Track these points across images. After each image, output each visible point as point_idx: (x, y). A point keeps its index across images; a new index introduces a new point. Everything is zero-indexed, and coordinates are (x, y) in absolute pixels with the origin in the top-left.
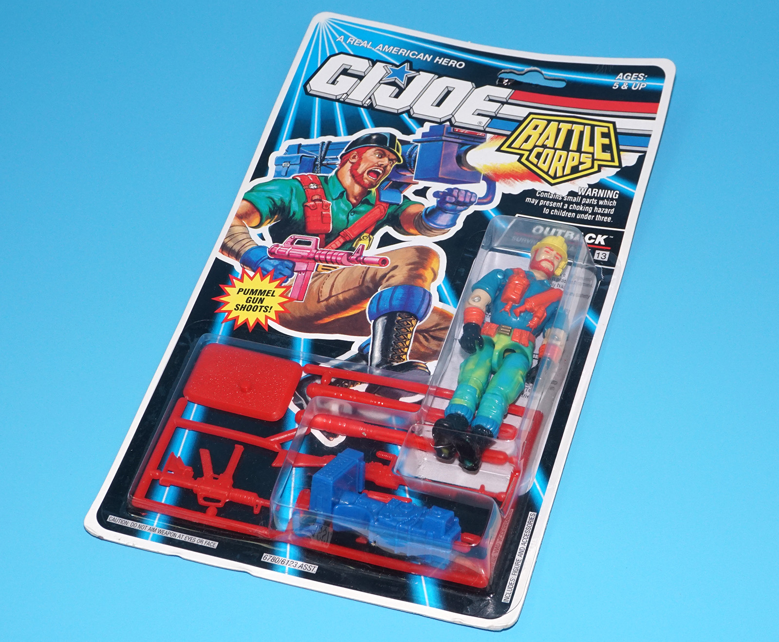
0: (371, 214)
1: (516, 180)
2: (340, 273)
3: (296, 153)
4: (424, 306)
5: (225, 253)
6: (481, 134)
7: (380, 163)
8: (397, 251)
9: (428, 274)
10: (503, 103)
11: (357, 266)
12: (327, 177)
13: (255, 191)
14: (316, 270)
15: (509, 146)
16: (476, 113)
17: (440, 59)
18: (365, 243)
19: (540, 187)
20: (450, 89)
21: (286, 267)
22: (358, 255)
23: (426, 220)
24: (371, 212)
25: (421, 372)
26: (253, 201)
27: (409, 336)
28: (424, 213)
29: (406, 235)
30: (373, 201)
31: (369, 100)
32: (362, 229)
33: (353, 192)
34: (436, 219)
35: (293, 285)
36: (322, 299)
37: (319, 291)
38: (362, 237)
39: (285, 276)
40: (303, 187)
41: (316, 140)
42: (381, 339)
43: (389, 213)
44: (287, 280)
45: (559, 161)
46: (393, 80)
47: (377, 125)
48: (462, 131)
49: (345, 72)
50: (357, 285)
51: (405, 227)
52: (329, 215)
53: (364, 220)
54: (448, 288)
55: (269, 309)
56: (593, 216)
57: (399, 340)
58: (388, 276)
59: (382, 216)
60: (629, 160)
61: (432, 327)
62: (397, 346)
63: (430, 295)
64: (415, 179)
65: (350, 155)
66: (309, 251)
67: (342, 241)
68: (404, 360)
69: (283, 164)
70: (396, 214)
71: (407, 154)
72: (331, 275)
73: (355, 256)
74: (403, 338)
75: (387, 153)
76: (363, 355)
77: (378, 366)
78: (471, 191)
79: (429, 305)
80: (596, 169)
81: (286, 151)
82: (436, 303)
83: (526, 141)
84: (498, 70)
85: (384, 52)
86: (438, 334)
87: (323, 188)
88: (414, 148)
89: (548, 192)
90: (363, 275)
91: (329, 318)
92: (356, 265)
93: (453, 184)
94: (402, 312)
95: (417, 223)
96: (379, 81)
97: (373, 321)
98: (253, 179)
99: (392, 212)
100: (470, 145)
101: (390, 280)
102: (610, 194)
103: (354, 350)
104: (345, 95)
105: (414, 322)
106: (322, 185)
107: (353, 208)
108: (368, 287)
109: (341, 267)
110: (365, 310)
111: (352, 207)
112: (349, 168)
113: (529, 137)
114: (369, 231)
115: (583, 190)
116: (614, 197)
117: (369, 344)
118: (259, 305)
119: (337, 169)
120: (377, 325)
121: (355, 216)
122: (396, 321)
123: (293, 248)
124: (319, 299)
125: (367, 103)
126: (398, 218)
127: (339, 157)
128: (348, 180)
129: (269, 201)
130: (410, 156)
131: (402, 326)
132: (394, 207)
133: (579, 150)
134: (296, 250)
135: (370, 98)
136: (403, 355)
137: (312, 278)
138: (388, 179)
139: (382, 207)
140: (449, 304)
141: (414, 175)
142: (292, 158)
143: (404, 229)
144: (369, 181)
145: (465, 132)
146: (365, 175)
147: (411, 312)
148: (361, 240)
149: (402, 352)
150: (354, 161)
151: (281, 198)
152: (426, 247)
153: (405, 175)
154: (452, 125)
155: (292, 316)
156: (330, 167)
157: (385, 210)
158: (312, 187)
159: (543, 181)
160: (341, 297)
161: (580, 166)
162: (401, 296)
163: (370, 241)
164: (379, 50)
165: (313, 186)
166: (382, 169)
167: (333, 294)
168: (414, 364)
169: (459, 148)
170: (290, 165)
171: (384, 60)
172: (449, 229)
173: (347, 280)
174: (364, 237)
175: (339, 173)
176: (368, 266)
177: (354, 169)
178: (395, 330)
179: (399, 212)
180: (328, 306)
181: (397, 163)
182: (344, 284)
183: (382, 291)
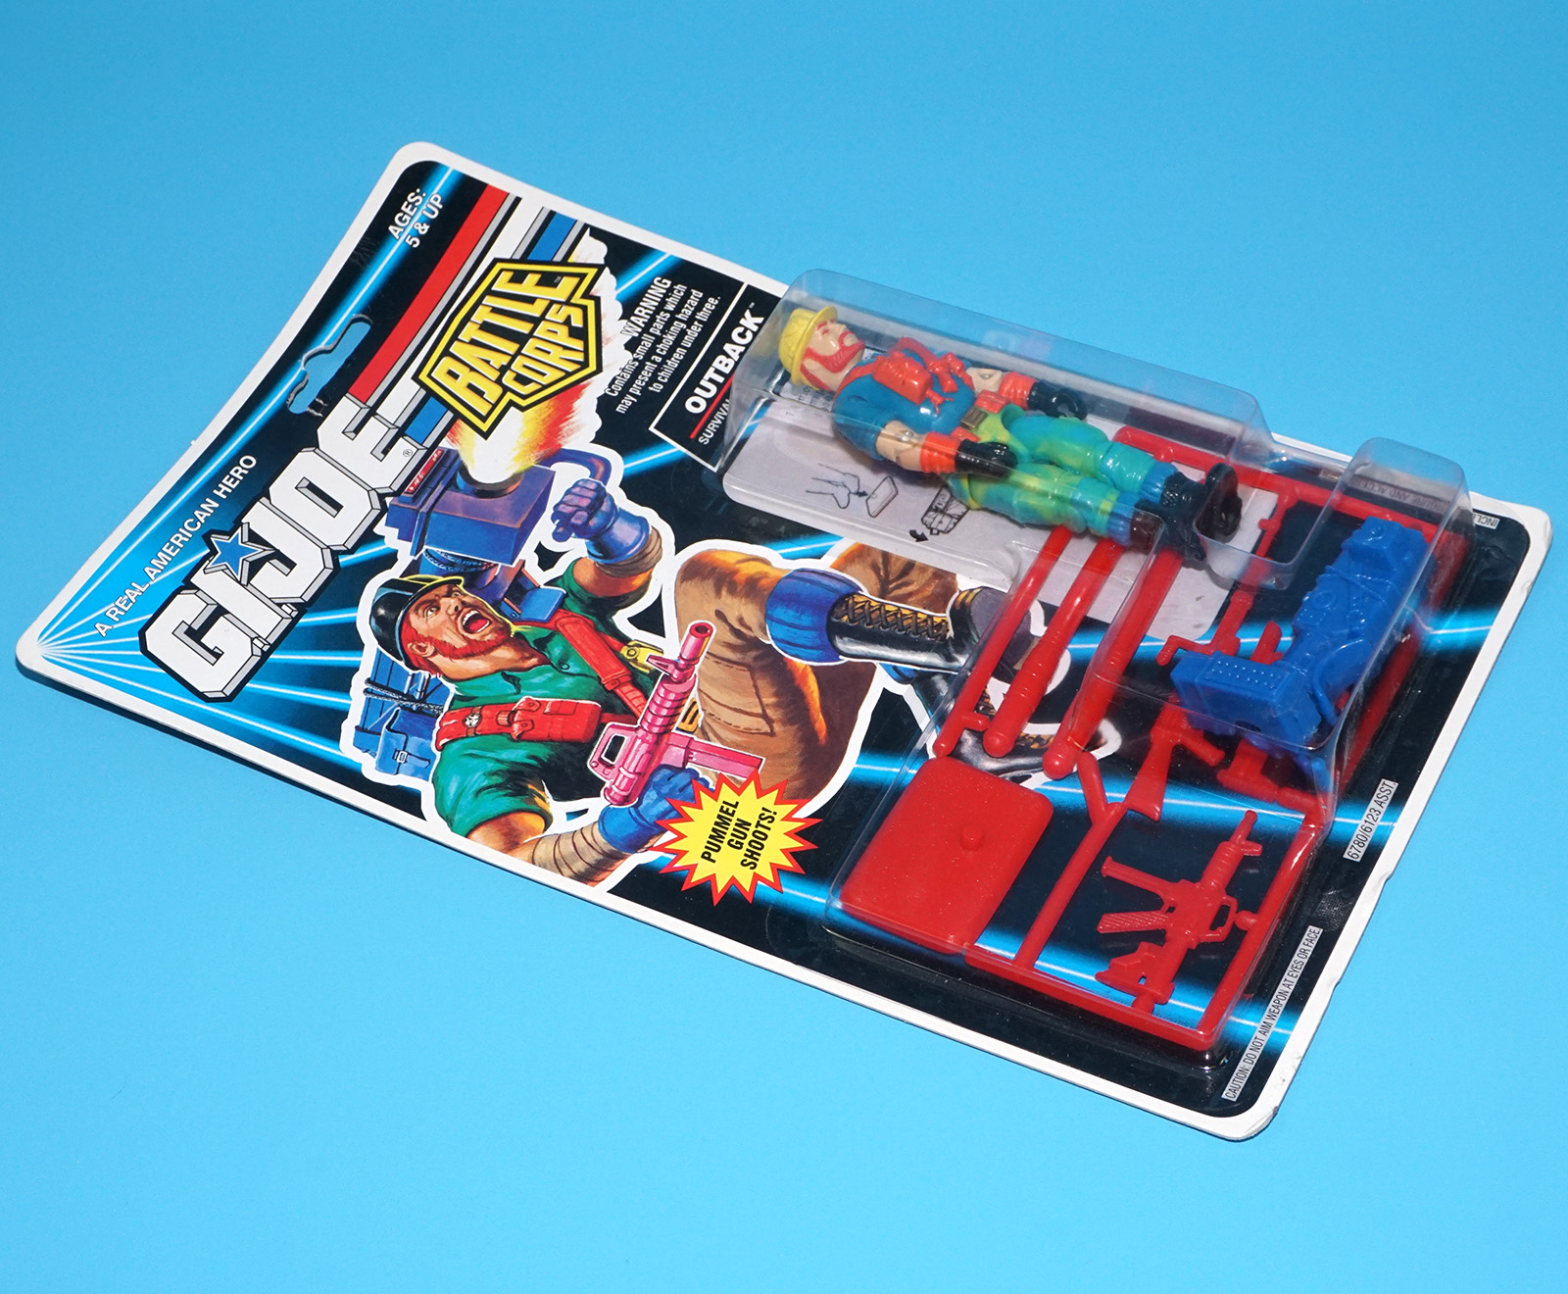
0: (575, 638)
1: (568, 419)
2: (709, 697)
3: (378, 738)
4: (825, 581)
5: (601, 876)
6: (435, 455)
7: (451, 611)
9: (750, 569)
10: (372, 414)
11: (699, 671)
12: (456, 697)
13: (454, 815)
14: (692, 733)
15: (483, 418)
16: (380, 456)
17: (219, 489)
18: (643, 656)
19: (598, 387)
20: (305, 485)
21: (669, 779)
22: (671, 666)
23: (619, 559)
24: (571, 639)
25: (978, 599)
26: (477, 821)
27: (889, 608)
28: (599, 560)
29: (645, 591)
30: (544, 633)
31: (284, 607)
32: (608, 656)
33: (511, 660)
34: (621, 544)
35: (719, 772)
36: (767, 729)
37: (746, 732)
38: (629, 658)
39: (691, 782)
40: (467, 737)
41: (356, 701)
42: (888, 648)
43: (583, 612)
44: (703, 780)
45: (549, 353)
46: (246, 565)
47: (353, 602)
48: (416, 480)
49: (196, 634)
50: (747, 674)
51: (624, 591)
52: (553, 703)
53: (588, 651)
54: (789, 544)
55: (767, 814)
56: (696, 323)
57: (896, 624)
58: (738, 627)
60: (593, 251)
61: (878, 574)
63: (802, 571)
64: (511, 564)
65: (414, 654)
66: (639, 741)
67: (627, 688)
68: (944, 621)
69: (399, 761)
71: (444, 568)
72: (709, 711)
73: (673, 671)
74: (893, 617)
77: (948, 658)
78: (571, 486)
79: (824, 574)
81: (366, 752)
83: (480, 393)
84: (283, 410)
85: (166, 568)
86: (895, 568)
87: (483, 706)
88: (431, 556)
89: (615, 379)
90: (726, 663)
91: (814, 721)
92: (695, 672)
93: (544, 510)
94: (831, 613)
95: (620, 572)
96: (242, 585)
97: (841, 657)
98: (419, 815)
99: (581, 607)
100: (456, 474)
101: (748, 624)
102: (658, 290)
103: (906, 692)
104: (256, 641)
105: (858, 599)
106: (474, 707)
107: (552, 664)
108: (756, 659)
109: (694, 694)
110: (812, 667)
111: (549, 666)
112: (447, 659)
113: (471, 387)
114: (616, 646)
115: (629, 329)
116: (668, 286)
117: (895, 668)
118: (752, 828)
119: (441, 679)
121: (571, 664)
122: (850, 624)
123: (622, 766)
124: (764, 734)
125: (289, 611)
126: (600, 599)
127: (411, 672)
129: (484, 795)
130: (452, 564)
131: (865, 616)
132: (569, 602)
133: (536, 321)
134: (628, 761)
135: (280, 605)
136: (933, 622)
137: (709, 740)
138: (496, 605)
139: (564, 620)
140: (831, 546)
141: (500, 564)
142: (387, 745)
143: (629, 594)
144: (490, 632)
145: (421, 477)
146: (472, 637)
147: (834, 600)
148: (635, 660)
149: (925, 621)
150: (430, 650)
151: (484, 774)
153: (495, 577)
154: (395, 494)
155: (795, 778)
156: (432, 690)
157: (573, 616)
158: (474, 723)
159: (585, 382)
160: (769, 700)
161: (573, 324)
162: (791, 612)
163: (641, 646)
164: (160, 575)
165: (474, 721)
166: (465, 610)
168: (958, 608)
169: (457, 488)
170: (404, 750)
171: (189, 571)
172: (651, 529)
173: (729, 688)
174: (628, 654)
175: (452, 676)
176: (705, 653)
177: (452, 653)
178: (871, 627)
179: (585, 596)
180: (788, 721)
181: (461, 586)
182: (739, 693)
183: (773, 638)
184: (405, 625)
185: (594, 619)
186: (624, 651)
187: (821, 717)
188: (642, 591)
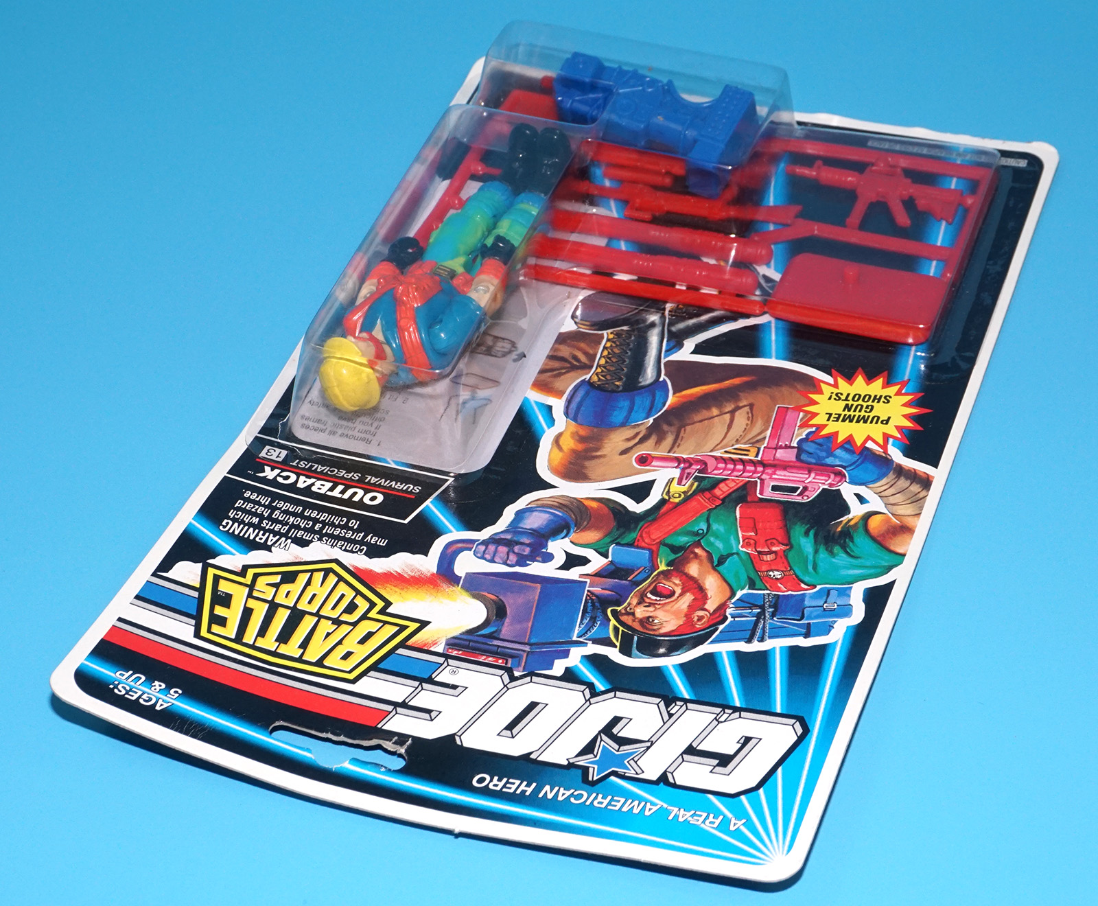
0: (666, 531)
2: (717, 445)
3: (813, 623)
4: (577, 399)
6: (455, 653)
7: (651, 609)
8: (621, 476)
9: (568, 443)
10: (404, 705)
11: (689, 454)
12: (750, 588)
13: (884, 566)
15: (403, 628)
16: (459, 690)
17: (524, 792)
18: (678, 488)
19: (359, 561)
20: (508, 733)
21: (811, 454)
22: (688, 471)
23: (569, 520)
24: (669, 533)
26: (885, 552)
27: (603, 361)
28: (572, 530)
29: (604, 498)
30: (663, 550)
31: (672, 712)
32: (682, 508)
33: (701, 563)
34: (550, 520)
35: (797, 428)
36: (747, 409)
37: (752, 419)
38: (683, 496)
39: (812, 441)
40: (795, 574)
41: (776, 645)
42: (647, 358)
43: (634, 532)
44: (807, 435)
45: (314, 595)
46: (622, 748)
47: (658, 671)
48: (490, 660)
49: (724, 760)
50: (688, 428)
51: (606, 510)
52: (742, 531)
54: (537, 425)
55: (834, 396)
56: (274, 504)
57: (619, 356)
58: (637, 440)
59: (647, 527)
60: (187, 571)
61: (565, 373)
62: (623, 349)
63: (567, 414)
64: (586, 582)
66: (774, 476)
67: (717, 492)
68: (611, 333)
69: (836, 607)
70: (622, 530)
71: (599, 623)
72: (734, 442)
74: (612, 359)
75: (637, 626)
76: (677, 340)
77: (653, 325)
78: (484, 561)
79: (569, 402)
80: (251, 572)
81: (833, 627)
82: (558, 405)
83: (370, 635)
84: (403, 772)
85: (640, 799)
86: (557, 365)
87: (757, 571)
88: (586, 633)
89: (345, 550)
90: (679, 441)
91: (733, 384)
92: (692, 456)
94: (613, 391)
95: (584, 517)
96: (652, 745)
97: (661, 379)
98: (892, 584)
100: (478, 636)
102: (236, 528)
103: (690, 344)
104: (722, 719)
105: (595, 379)
106: (760, 577)
107: (699, 540)
108: (670, 424)
109: (717, 454)
110: (674, 393)
111: (702, 541)
112: (709, 601)
113: (362, 641)
114: (670, 505)
115: (282, 545)
116: (231, 522)
117: (666, 351)
118: (850, 403)
119: (733, 601)
120: (655, 374)
122: (624, 379)
123: (804, 482)
124: (751, 409)
125: (677, 708)
126: (618, 523)
127: (730, 619)
128: (711, 583)
129: (857, 552)
130: (593, 618)
131: (615, 373)
132: (623, 542)
133: (273, 607)
134: (798, 479)
135: (671, 716)
136: (614, 338)
137: (765, 438)
138: (638, 584)
139: (646, 541)
140: (536, 403)
141: (587, 589)
142: (821, 617)
143: (609, 508)
144: (671, 581)
145: (485, 657)
146: (678, 591)
148: (684, 492)
149: (614, 342)
150: (701, 613)
151: (834, 557)
152: (570, 481)
153: (602, 589)
154: (509, 671)
155: (793, 387)
156: (745, 603)
157: (641, 536)
158: (776, 573)
160: (715, 411)
161: (278, 581)
162: (615, 413)
163: (669, 489)
164: (655, 802)
165: (777, 574)
166: (647, 600)
168: (597, 327)
169: (499, 631)
170: (823, 606)
171: (642, 784)
172: (529, 506)
174: (679, 497)
175: (728, 594)
176: (670, 454)
178: (625, 369)
179: (616, 533)
181: (619, 608)
183: (647, 419)
184: (676, 633)
185: (642, 522)
186: (676, 500)
188: (604, 500)
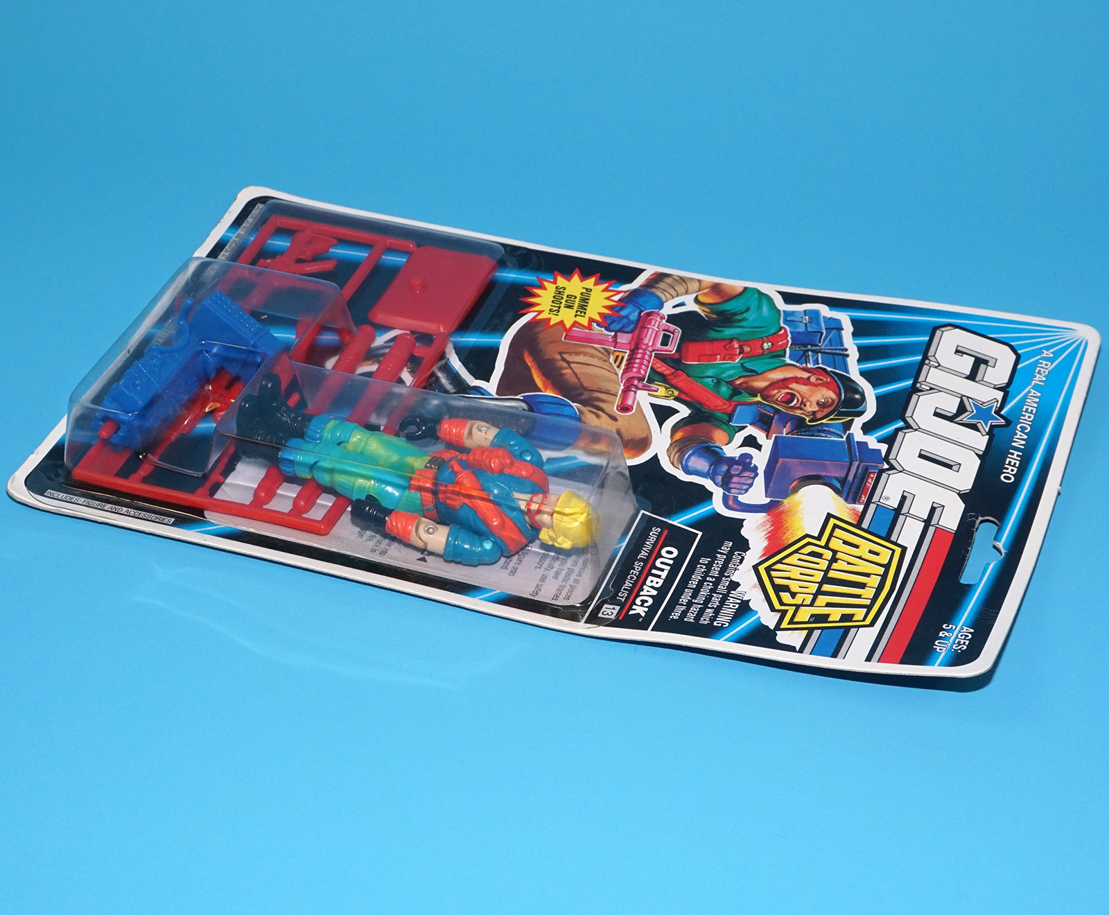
0: (713, 398)
1: (769, 533)
2: (610, 371)
3: (825, 325)
5: (653, 276)
6: (864, 499)
7: (808, 403)
10: (927, 521)
11: (620, 385)
12: (784, 356)
14: (615, 351)
15: (836, 527)
16: (907, 494)
17: (1019, 456)
18: (662, 391)
19: (754, 555)
20: (955, 467)
21: (624, 326)
22: (640, 386)
23: (699, 447)
24: (717, 397)
26: (742, 296)
28: (712, 445)
30: (737, 399)
31: (928, 388)
32: (686, 390)
33: (752, 381)
34: (699, 457)
35: (592, 332)
36: (565, 356)
37: (578, 353)
38: (672, 389)
39: (609, 325)
41: (850, 343)
43: (714, 413)
44: (601, 327)
46: (968, 408)
47: (882, 398)
48: (871, 482)
49: (981, 362)
50: (585, 385)
51: (689, 428)
52: (716, 360)
53: (703, 392)
55: (555, 313)
56: (685, 604)
58: (599, 412)
59: (709, 407)
60: (790, 638)
64: (776, 436)
65: (822, 376)
66: (650, 345)
67: (667, 373)
69: (807, 317)
70: (712, 419)
73: (638, 384)
75: (826, 411)
78: (750, 489)
81: (830, 318)
83: (845, 542)
84: (999, 518)
85: (1026, 397)
87: (763, 354)
88: (837, 434)
89: (741, 562)
90: (602, 390)
92: (622, 385)
93: (765, 472)
95: (694, 439)
96: (965, 396)
97: (522, 398)
98: (781, 293)
99: (716, 416)
100: (843, 488)
101: (592, 414)
102: (723, 619)
103: (475, 382)
104: (937, 365)
106: (770, 353)
107: (725, 382)
108: (582, 394)
109: (620, 372)
110: (541, 392)
111: (727, 381)
112: (799, 376)
113: (856, 547)
114: (683, 396)
115: (739, 595)
117: (483, 394)
118: (563, 305)
119: (798, 365)
121: (711, 383)
123: (657, 331)
124: (565, 353)
125: (923, 386)
126: (704, 422)
127: (820, 365)
128: (777, 375)
129: (743, 309)
130: (820, 431)
132: (726, 418)
133: (819, 592)
134: (654, 334)
135: (931, 389)
137: (602, 347)
138: (778, 411)
139: (726, 407)
141: (784, 435)
142: (818, 324)
143: (686, 426)
144: (775, 395)
145: (867, 485)
146: (787, 391)
148: (667, 388)
150: (813, 379)
151: (748, 319)
152: (649, 447)
153: (785, 427)
154: (882, 471)
156: (802, 358)
157: (720, 410)
158: (765, 345)
159: (761, 560)
160: (568, 371)
161: (787, 593)
163: (664, 396)
164: (1028, 393)
166: (798, 405)
167: (572, 365)
169: (837, 479)
170: (806, 324)
171: (1008, 399)
172: (680, 468)
173: (596, 376)
175: (791, 367)
176: (619, 395)
177: (797, 380)
179: (716, 422)
180: (552, 361)
181: (808, 419)
182: (589, 374)
183: (572, 407)
184: (837, 390)
185: (703, 410)
186: (676, 393)
187: (529, 364)
188: (674, 429)
